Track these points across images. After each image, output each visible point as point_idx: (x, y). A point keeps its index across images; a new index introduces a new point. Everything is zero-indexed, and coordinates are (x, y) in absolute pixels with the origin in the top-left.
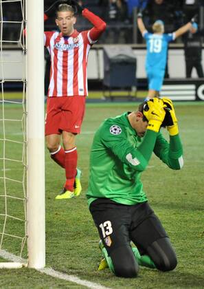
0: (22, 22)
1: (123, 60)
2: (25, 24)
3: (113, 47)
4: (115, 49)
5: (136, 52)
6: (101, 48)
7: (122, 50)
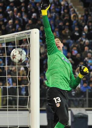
0: (29, 96)
1: (81, 116)
2: (30, 97)
3: (76, 109)
4: (77, 110)
5: (88, 112)
6: (70, 110)
7: (80, 111)
